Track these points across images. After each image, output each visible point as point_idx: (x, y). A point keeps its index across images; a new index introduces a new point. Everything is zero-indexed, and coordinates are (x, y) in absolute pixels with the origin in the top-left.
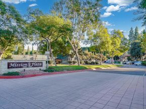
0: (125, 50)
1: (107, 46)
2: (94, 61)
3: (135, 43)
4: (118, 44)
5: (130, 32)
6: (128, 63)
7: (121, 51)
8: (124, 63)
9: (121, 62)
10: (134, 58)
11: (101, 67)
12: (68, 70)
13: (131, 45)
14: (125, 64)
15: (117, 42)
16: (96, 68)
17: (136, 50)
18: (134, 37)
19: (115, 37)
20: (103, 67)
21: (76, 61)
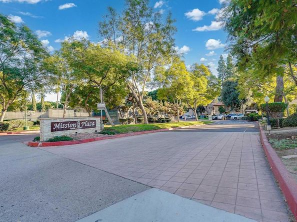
0: (214, 95)
1: (186, 90)
2: (163, 117)
3: (230, 83)
4: (204, 87)
5: (219, 63)
6: (221, 117)
7: (208, 98)
8: (214, 117)
9: (210, 117)
10: (230, 108)
11: (180, 126)
12: (134, 131)
13: (223, 85)
14: (216, 119)
15: (201, 83)
16: (172, 127)
17: (232, 95)
18: (227, 72)
19: (197, 76)
20: (183, 125)
21: (131, 117)
